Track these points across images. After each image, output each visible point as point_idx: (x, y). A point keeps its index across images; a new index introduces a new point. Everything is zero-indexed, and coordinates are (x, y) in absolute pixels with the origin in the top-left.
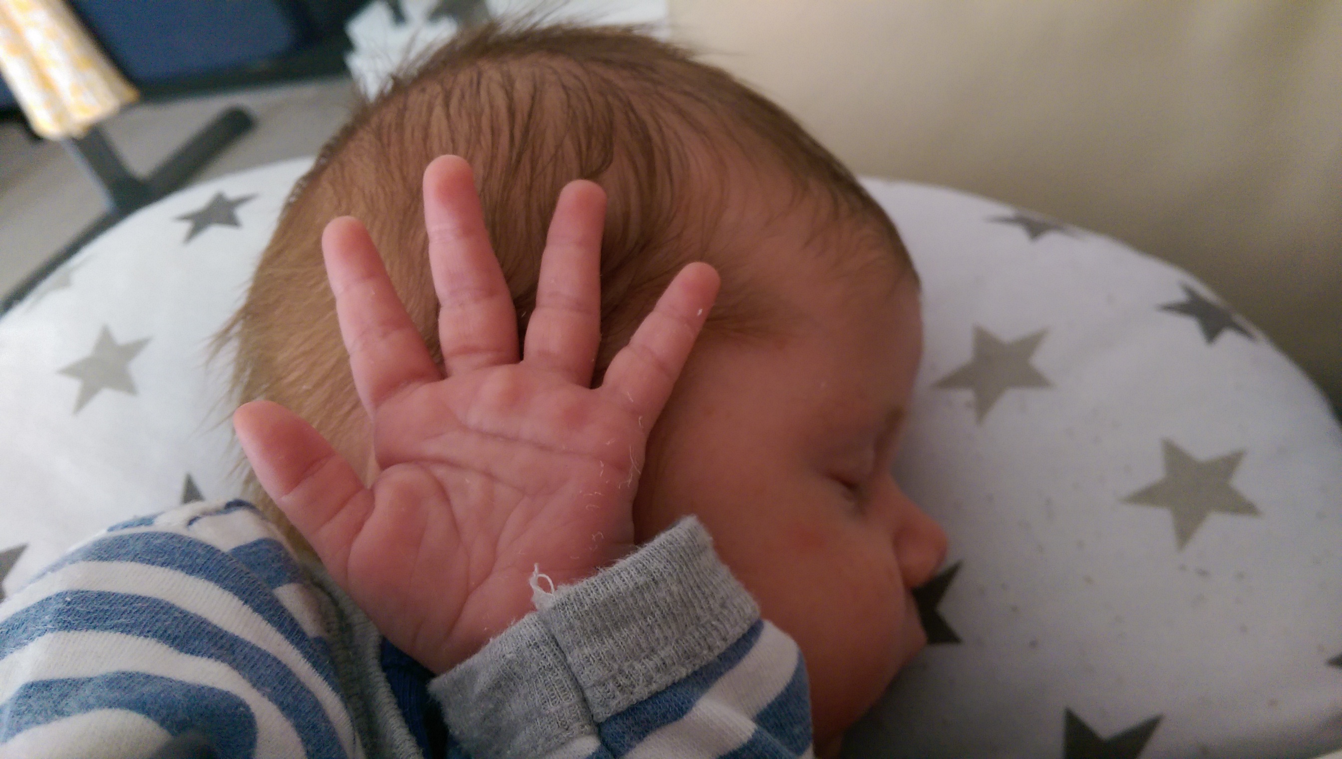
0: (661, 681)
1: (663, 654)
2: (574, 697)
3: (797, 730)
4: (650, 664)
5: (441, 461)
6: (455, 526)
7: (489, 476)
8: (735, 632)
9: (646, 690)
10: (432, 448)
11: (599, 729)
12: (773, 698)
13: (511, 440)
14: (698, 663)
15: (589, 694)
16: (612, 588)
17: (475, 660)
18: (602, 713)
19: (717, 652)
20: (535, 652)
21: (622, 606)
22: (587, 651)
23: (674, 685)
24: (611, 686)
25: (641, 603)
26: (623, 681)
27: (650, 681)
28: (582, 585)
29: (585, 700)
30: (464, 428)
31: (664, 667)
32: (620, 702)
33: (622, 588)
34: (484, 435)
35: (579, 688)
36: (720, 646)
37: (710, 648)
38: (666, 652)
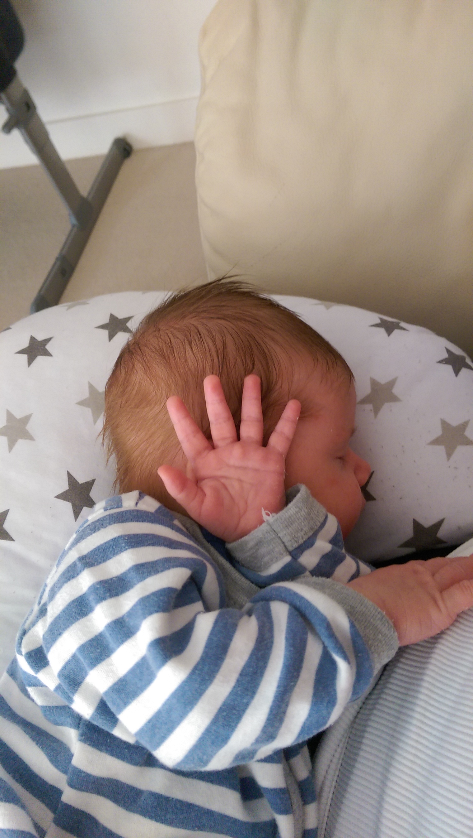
0: (305, 538)
1: (305, 530)
2: (282, 545)
3: (340, 543)
4: (302, 533)
5: (222, 477)
6: (232, 498)
7: (240, 481)
8: (322, 520)
9: (303, 541)
10: (219, 473)
11: (290, 553)
12: (333, 536)
13: (245, 468)
14: (314, 531)
15: (286, 544)
16: (289, 514)
17: (246, 538)
18: (291, 549)
19: (318, 526)
20: (269, 534)
21: (292, 518)
22: (285, 532)
23: (309, 538)
24: (293, 541)
25: (297, 516)
26: (296, 539)
27: (303, 538)
28: (281, 513)
29: (285, 546)
30: (229, 466)
31: (306, 533)
32: (296, 545)
33: (292, 513)
34: (236, 468)
35: (283, 543)
36: (319, 524)
37: (316, 525)
38: (305, 529)
